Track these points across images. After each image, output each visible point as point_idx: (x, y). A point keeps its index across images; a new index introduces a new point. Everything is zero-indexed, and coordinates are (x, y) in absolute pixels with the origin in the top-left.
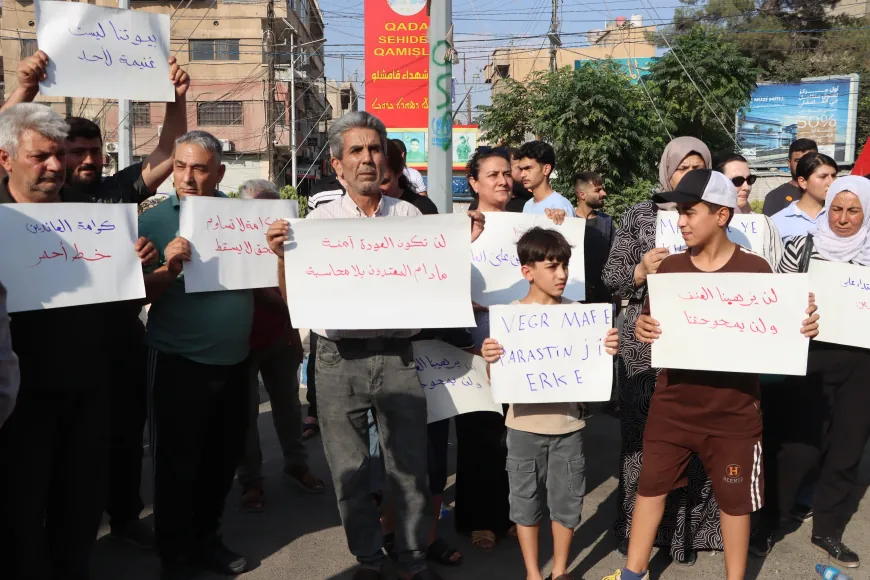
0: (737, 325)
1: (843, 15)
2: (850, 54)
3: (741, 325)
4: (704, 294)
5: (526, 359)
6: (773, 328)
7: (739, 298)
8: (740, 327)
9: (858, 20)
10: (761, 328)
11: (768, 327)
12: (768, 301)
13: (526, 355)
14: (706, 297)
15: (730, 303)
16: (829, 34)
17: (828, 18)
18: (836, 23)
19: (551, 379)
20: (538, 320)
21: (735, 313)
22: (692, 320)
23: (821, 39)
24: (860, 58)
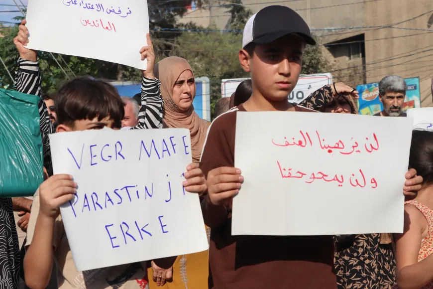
0: (336, 179)
1: (191, 24)
2: (201, 60)
3: (340, 179)
4: (303, 140)
5: (103, 205)
6: (374, 181)
7: (341, 146)
8: (339, 180)
9: (204, 30)
10: (361, 182)
11: (368, 181)
12: (370, 149)
13: (102, 200)
14: (303, 144)
15: (330, 151)
16: (180, 39)
17: (178, 26)
18: (186, 30)
19: (133, 231)
20: (111, 151)
21: (335, 164)
22: (286, 173)
23: (174, 45)
24: (210, 63)
